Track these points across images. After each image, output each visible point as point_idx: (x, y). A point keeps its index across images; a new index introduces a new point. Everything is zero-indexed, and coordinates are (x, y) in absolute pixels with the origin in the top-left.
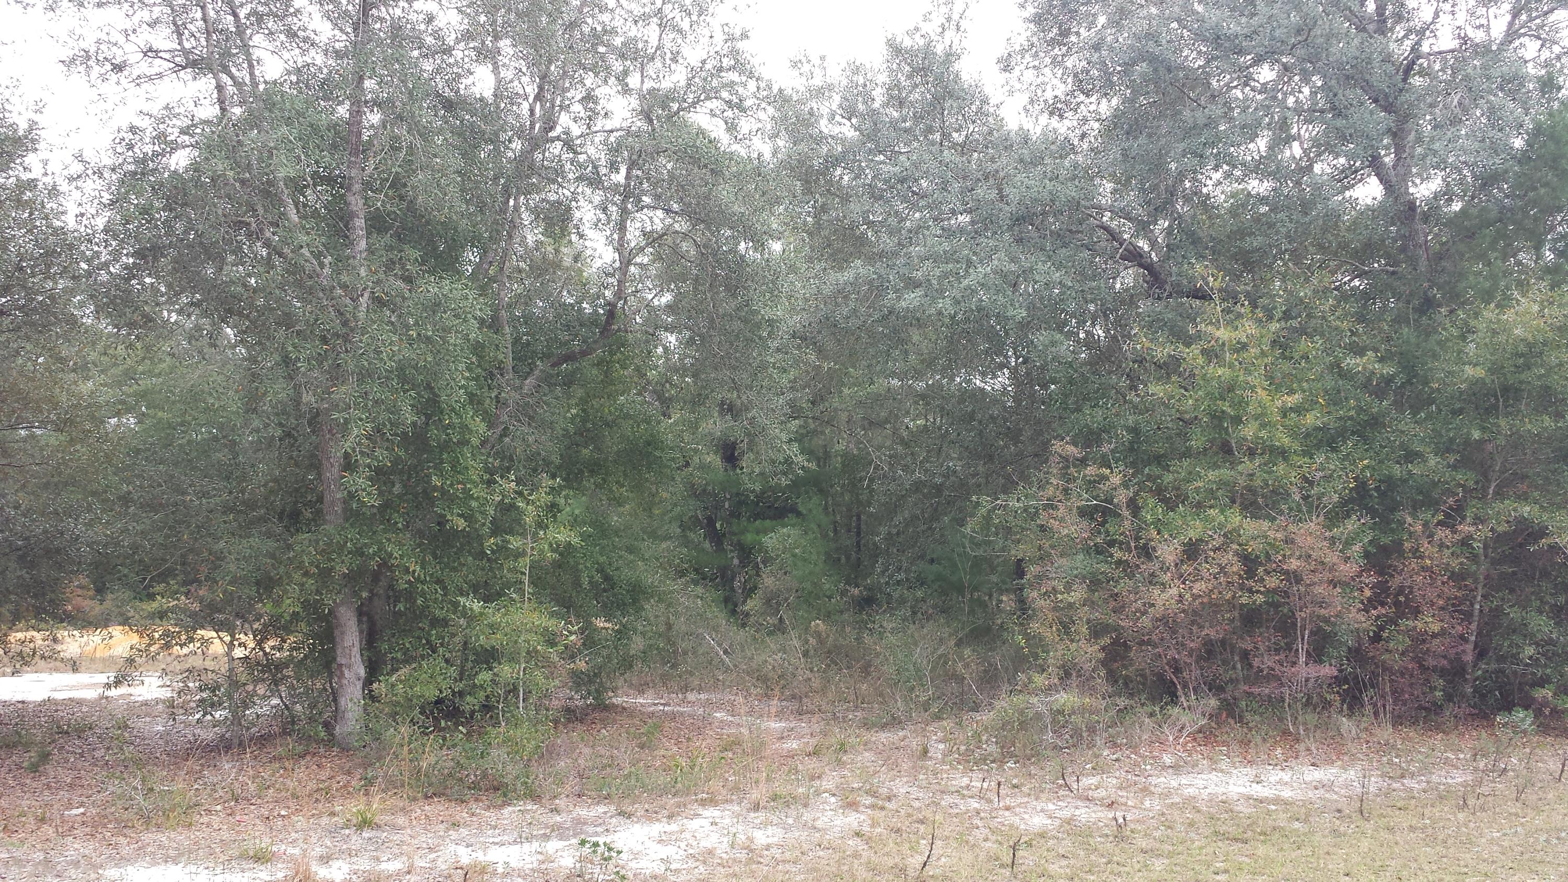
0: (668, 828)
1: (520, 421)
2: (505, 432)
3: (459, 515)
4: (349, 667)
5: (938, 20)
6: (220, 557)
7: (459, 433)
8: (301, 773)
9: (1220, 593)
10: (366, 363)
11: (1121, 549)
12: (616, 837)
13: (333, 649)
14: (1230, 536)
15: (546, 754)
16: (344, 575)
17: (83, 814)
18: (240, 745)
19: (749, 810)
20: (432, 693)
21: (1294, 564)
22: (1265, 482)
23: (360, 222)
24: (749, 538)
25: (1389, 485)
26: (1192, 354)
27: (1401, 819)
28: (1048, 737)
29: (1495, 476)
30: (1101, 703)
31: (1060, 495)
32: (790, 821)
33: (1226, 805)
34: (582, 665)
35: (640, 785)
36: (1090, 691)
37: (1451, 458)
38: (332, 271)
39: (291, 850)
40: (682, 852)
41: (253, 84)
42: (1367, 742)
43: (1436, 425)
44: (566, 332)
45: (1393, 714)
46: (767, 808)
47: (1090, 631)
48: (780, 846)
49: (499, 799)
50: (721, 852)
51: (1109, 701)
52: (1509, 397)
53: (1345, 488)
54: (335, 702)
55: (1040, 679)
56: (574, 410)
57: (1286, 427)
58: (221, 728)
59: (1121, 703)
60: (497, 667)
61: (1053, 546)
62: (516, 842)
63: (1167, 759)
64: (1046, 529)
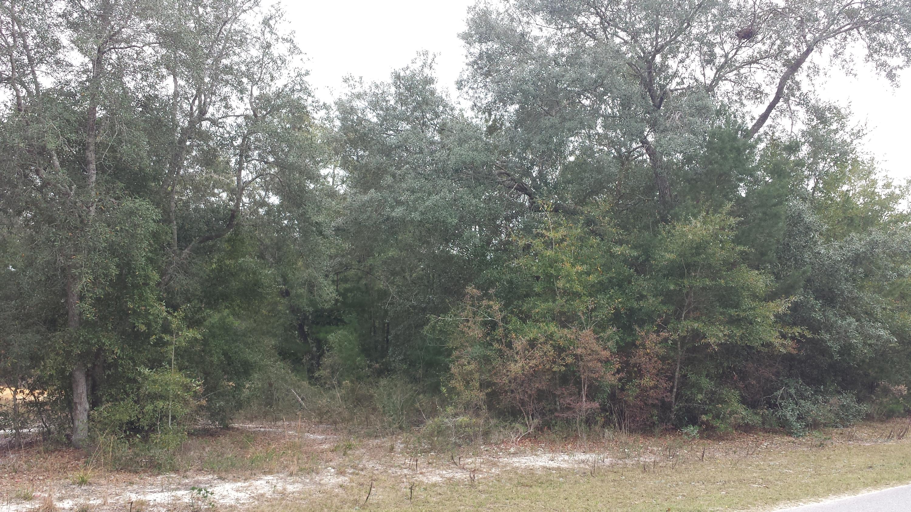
0: (244, 485)
1: (178, 273)
2: (171, 278)
3: (142, 323)
4: (81, 404)
5: (419, 63)
6: (10, 344)
7: (144, 279)
8: (51, 459)
9: (544, 365)
10: (91, 244)
11: (498, 342)
12: (215, 489)
13: (72, 395)
14: (550, 337)
15: (183, 449)
16: (79, 355)
18: (19, 445)
19: (288, 476)
20: (126, 418)
21: (579, 351)
22: (569, 309)
23: (93, 166)
24: (321, 335)
25: (631, 312)
26: (538, 244)
27: (611, 476)
28: (453, 439)
29: (685, 308)
30: (482, 422)
31: (471, 315)
32: (308, 481)
33: (531, 471)
34: (204, 402)
35: (233, 465)
36: (478, 416)
37: (660, 299)
38: (76, 193)
39: (43, 495)
40: (248, 496)
41: (38, 92)
42: (616, 442)
43: (655, 282)
44: (207, 225)
45: (630, 428)
46: (297, 475)
47: (481, 385)
48: (299, 492)
49: (156, 471)
50: (268, 495)
51: (487, 420)
52: (690, 269)
53: (609, 313)
54: (73, 423)
55: (450, 410)
56: (214, 266)
57: (580, 282)
58: (9, 439)
59: (493, 422)
60: (156, 403)
61: (467, 342)
62: (162, 491)
63: (512, 450)
64: (463, 333)
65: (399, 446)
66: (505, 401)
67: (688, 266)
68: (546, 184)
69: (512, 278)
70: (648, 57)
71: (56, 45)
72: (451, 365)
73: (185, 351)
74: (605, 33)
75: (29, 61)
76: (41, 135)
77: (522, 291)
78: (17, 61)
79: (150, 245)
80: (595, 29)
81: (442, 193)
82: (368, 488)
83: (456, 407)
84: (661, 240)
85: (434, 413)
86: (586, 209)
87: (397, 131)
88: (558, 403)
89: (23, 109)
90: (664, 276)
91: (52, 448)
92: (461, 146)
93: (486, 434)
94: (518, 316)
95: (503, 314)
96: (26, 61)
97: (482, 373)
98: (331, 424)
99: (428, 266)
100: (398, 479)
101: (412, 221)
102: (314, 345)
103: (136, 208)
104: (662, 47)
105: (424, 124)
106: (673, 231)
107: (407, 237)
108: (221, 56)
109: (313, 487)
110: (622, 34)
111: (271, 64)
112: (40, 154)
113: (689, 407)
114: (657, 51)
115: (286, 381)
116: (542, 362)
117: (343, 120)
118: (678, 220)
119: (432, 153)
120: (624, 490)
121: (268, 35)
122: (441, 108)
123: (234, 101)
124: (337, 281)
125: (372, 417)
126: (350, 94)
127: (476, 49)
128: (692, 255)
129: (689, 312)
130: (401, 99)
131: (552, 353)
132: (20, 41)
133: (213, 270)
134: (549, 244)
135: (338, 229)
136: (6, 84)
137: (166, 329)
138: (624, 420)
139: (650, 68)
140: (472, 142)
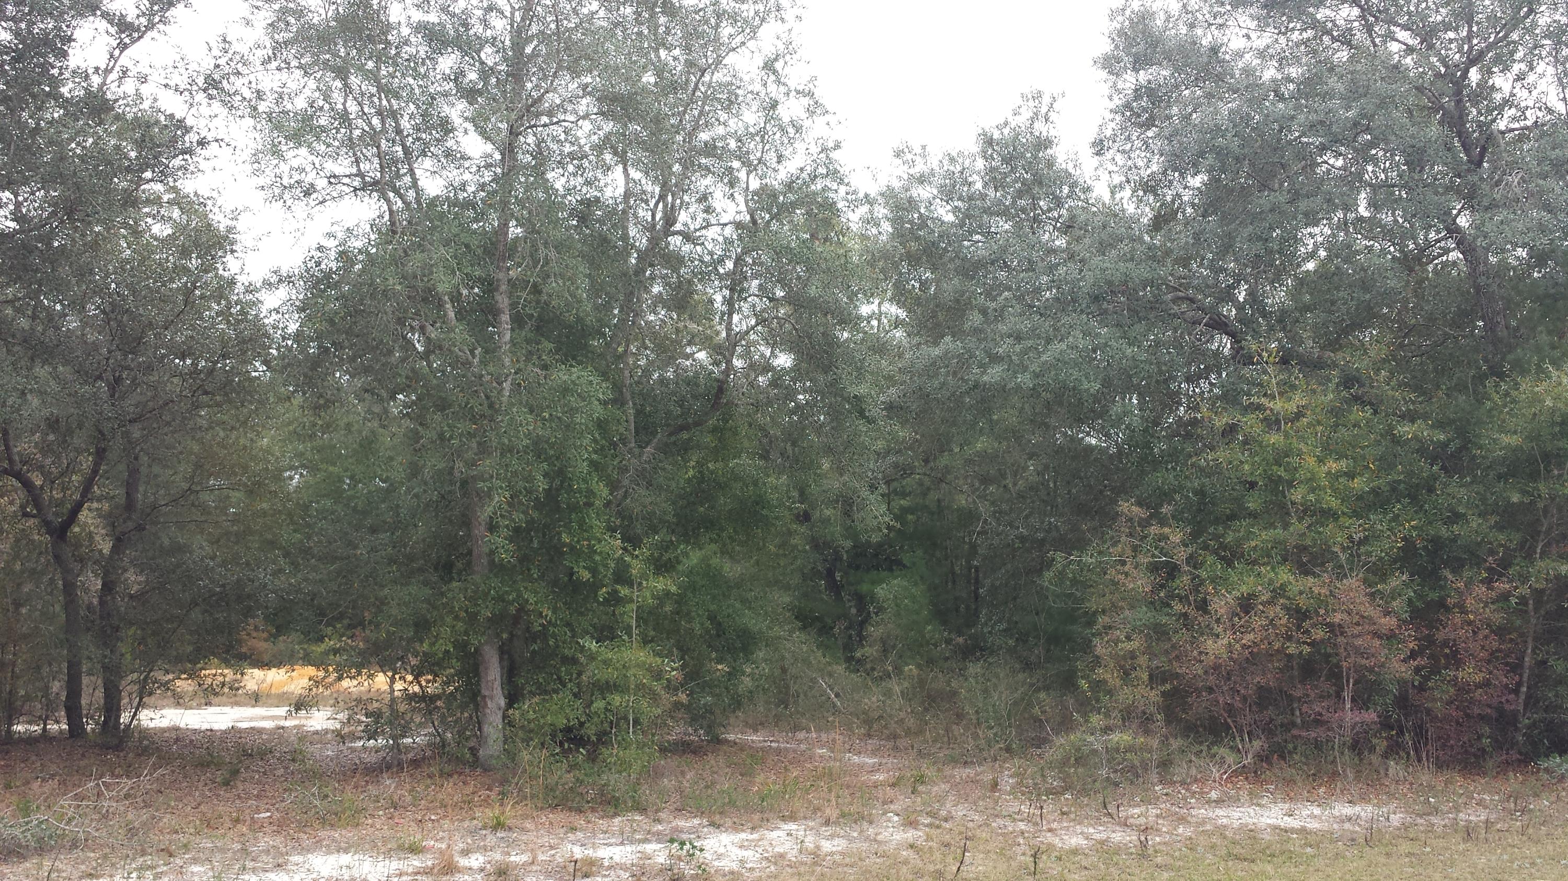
0: (751, 837)
1: (638, 485)
2: (626, 494)
3: (584, 567)
4: (492, 698)
5: (1026, 114)
6: (383, 602)
7: (586, 496)
8: (449, 786)
9: (1270, 644)
10: (506, 441)
11: (1181, 601)
12: (705, 842)
13: (478, 683)
14: (1279, 592)
15: (652, 774)
16: (489, 619)
17: (270, 817)
18: (399, 764)
19: (822, 825)
20: (562, 722)
21: (1337, 618)
22: (1314, 540)
23: (505, 317)
24: (864, 588)
25: (1437, 544)
26: (1250, 423)
27: (1405, 847)
28: (1104, 772)
29: (1542, 537)
30: (1155, 743)
31: (1129, 552)
32: (855, 834)
33: (1252, 833)
34: (683, 697)
35: (732, 803)
36: (1147, 732)
37: (1493, 519)
38: (481, 362)
39: (438, 845)
40: (758, 855)
41: (418, 201)
42: (1411, 784)
43: (1481, 489)
44: (681, 406)
45: (1437, 758)
46: (837, 823)
47: (1151, 677)
48: (842, 853)
49: (612, 811)
50: (792, 855)
51: (1165, 741)
52: (1549, 462)
53: (1391, 548)
54: (480, 729)
55: (1096, 720)
56: (691, 473)
57: (1335, 490)
58: (382, 754)
59: (1175, 743)
60: (609, 697)
61: (1123, 599)
62: (622, 844)
63: (1214, 795)
64: (1115, 584)
65: (1007, 782)
66: (1199, 706)
67: (1546, 457)
68: (1264, 314)
69: (1203, 485)
70: (1454, 75)
71: (446, 127)
72: (1096, 641)
73: (650, 613)
74: (1371, 36)
75: (405, 153)
76: (428, 269)
77: (1225, 508)
78: (387, 154)
79: (595, 441)
80: (1351, 29)
81: (1071, 339)
82: (959, 851)
83: (1107, 715)
84: (1490, 411)
85: (1065, 724)
86: (1341, 358)
87: (988, 234)
88: (1298, 713)
89: (399, 230)
90: (1500, 477)
91: (448, 768)
92: (1104, 255)
93: (1165, 765)
94: (1217, 554)
95: (1190, 550)
96: (400, 154)
97: (1153, 655)
98: (888, 738)
99: (1046, 467)
100: (1010, 840)
101: (1018, 388)
102: (853, 603)
103: (573, 382)
104: (1482, 54)
105: (1035, 219)
106: (1514, 393)
107: (1008, 416)
108: (696, 128)
109: (865, 845)
110: (1403, 35)
111: (778, 135)
112: (425, 300)
113: (1552, 721)
114: (1472, 62)
115: (809, 665)
116: (1266, 638)
117: (896, 221)
118: (1524, 372)
119: (1052, 268)
120: (1430, 871)
121: (772, 87)
122: (1066, 190)
123: (719, 200)
124: (888, 495)
125: (958, 730)
126: (906, 177)
127: (1129, 81)
128: (1554, 436)
129: (1548, 545)
130: (994, 179)
131: (1284, 621)
132: (390, 122)
133: (689, 480)
134: (1272, 422)
135: (890, 407)
136: (372, 191)
137: (622, 576)
138: (1426, 744)
139: (1459, 93)
140: (1125, 247)
